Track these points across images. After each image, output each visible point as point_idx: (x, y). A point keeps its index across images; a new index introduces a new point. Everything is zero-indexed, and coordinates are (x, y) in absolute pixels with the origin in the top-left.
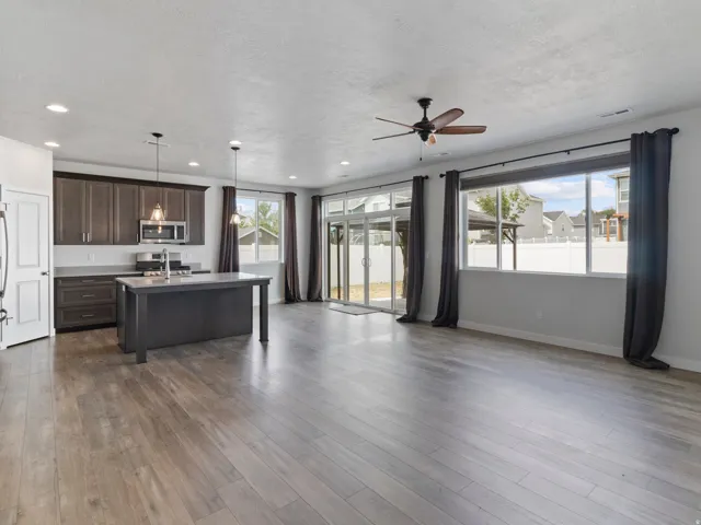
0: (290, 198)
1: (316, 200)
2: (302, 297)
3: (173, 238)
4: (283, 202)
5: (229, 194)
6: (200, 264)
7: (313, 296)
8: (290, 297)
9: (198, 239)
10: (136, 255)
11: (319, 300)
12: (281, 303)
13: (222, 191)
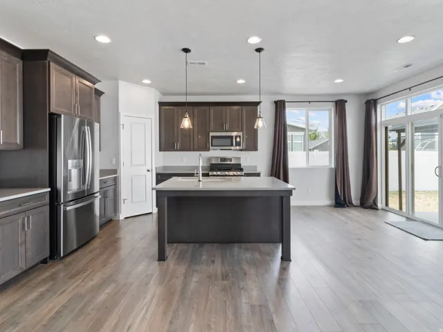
0: (340, 106)
1: (370, 104)
2: (354, 202)
3: (232, 145)
4: (333, 109)
5: (280, 106)
6: (256, 167)
7: (367, 202)
8: (341, 201)
9: (252, 146)
10: (210, 159)
11: (374, 207)
12: (330, 206)
13: (274, 105)
